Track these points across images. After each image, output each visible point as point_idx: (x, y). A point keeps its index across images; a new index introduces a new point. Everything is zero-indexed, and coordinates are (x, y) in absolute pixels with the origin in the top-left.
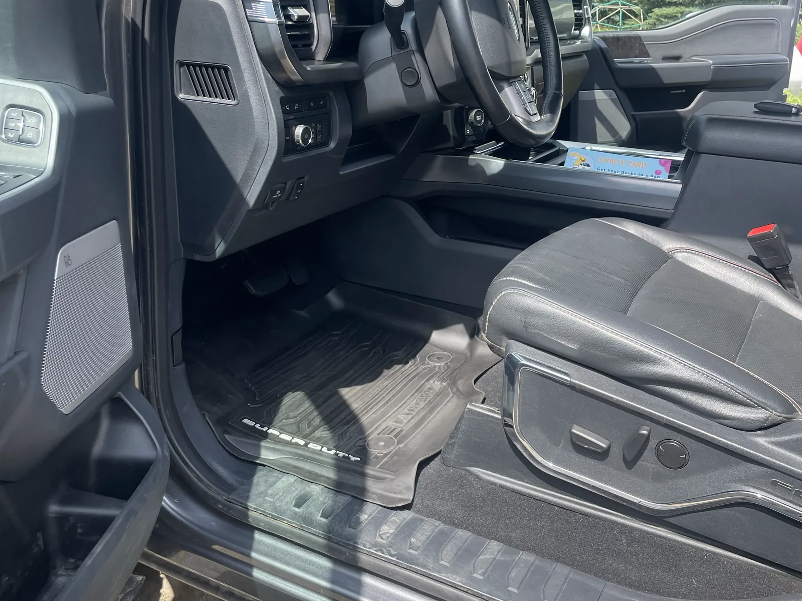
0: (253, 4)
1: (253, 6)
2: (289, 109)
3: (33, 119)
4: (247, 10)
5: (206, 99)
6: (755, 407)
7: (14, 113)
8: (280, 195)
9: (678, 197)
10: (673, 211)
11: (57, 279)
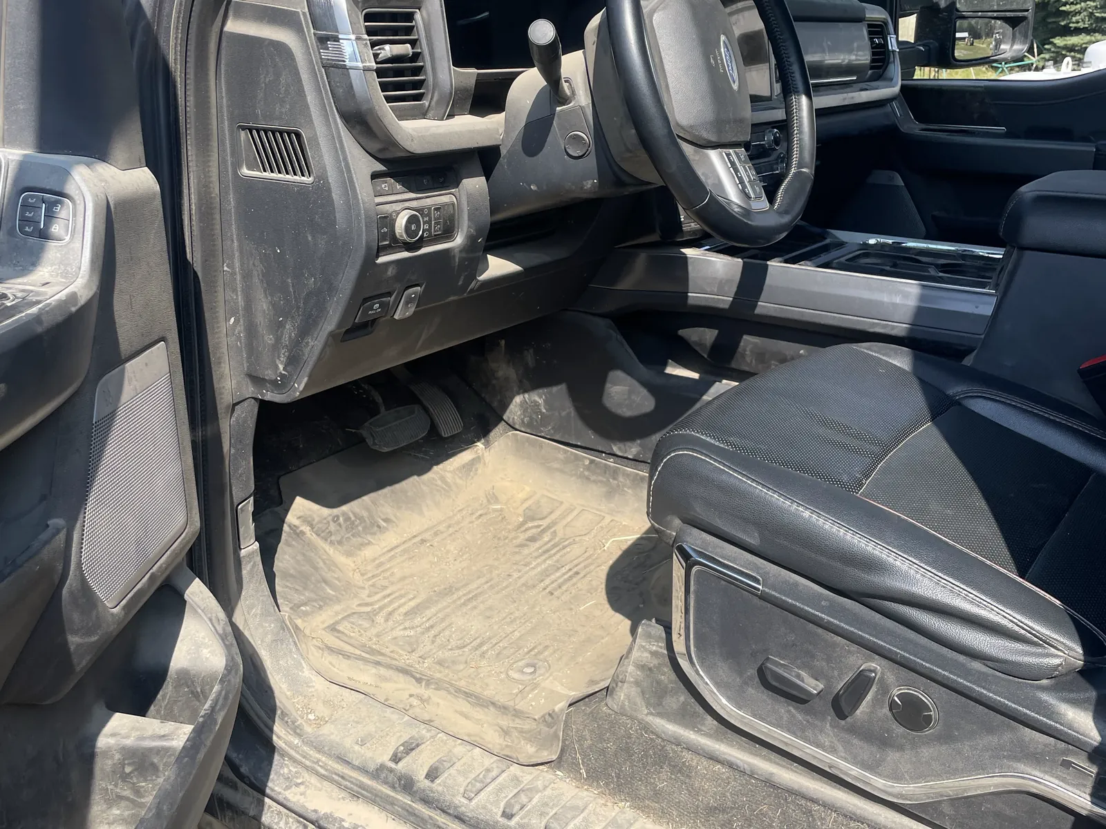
0: (329, 43)
1: (329, 46)
2: (387, 189)
3: (58, 206)
4: (321, 51)
5: (275, 175)
6: (1040, 645)
7: (32, 199)
8: (380, 310)
9: (990, 314)
10: (983, 336)
11: (96, 423)
